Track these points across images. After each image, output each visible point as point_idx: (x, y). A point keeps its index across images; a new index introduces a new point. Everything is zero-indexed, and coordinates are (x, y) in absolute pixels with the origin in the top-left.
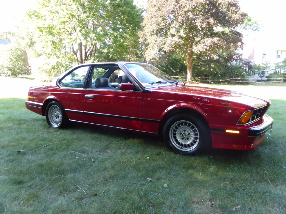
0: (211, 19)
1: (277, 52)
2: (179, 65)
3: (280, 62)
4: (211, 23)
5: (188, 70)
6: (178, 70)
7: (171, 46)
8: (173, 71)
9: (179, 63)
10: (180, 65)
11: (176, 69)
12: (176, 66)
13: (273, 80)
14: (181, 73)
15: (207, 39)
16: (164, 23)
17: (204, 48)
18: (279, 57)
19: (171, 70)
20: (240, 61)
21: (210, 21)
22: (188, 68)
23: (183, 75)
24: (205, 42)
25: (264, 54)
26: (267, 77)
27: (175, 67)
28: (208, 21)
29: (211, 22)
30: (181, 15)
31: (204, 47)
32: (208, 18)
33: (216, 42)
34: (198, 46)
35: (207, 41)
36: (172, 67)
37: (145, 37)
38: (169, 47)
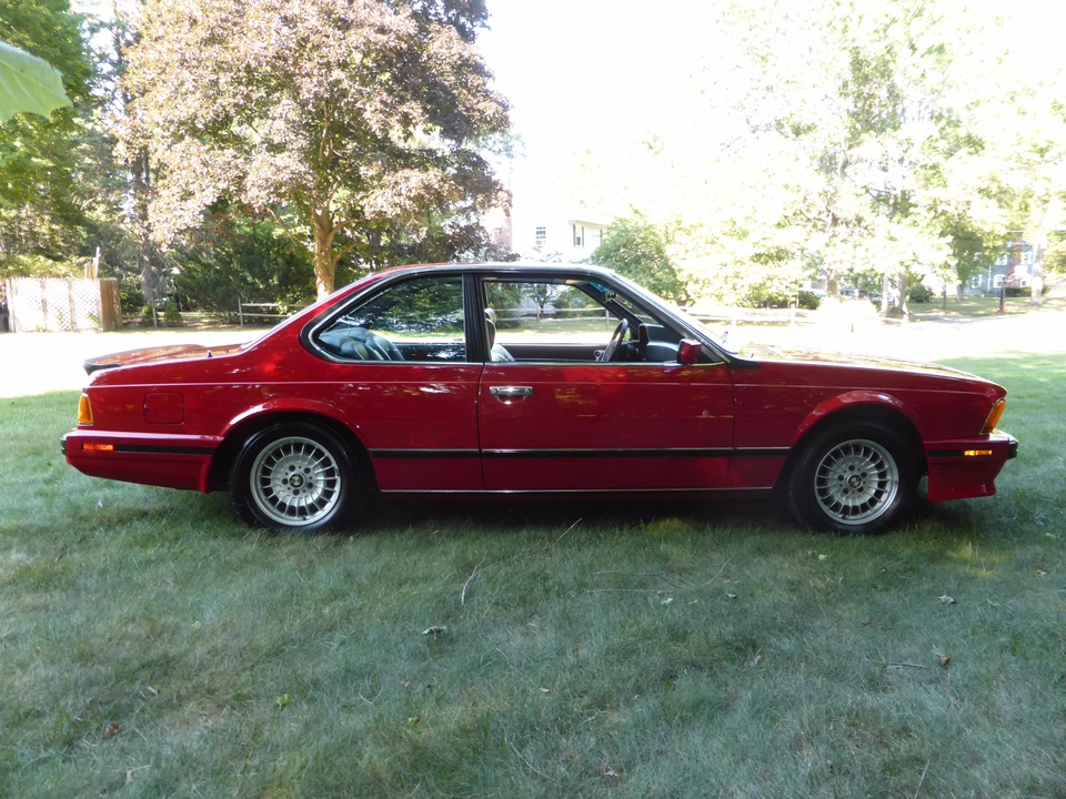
0: (413, 104)
1: (574, 227)
2: (275, 260)
3: (585, 258)
4: (414, 118)
5: (319, 280)
6: (275, 281)
7: (272, 190)
8: (253, 284)
9: (277, 253)
10: (280, 260)
11: (266, 278)
12: (265, 265)
13: (574, 315)
14: (288, 291)
15: (407, 172)
16: (239, 96)
17: (396, 205)
18: (579, 244)
19: (244, 279)
20: (488, 251)
21: (411, 111)
22: (318, 271)
23: (296, 300)
24: (396, 183)
25: (541, 232)
26: (557, 304)
27: (261, 267)
28: (406, 110)
29: (415, 115)
30: (307, 74)
31: (396, 199)
32: (402, 101)
33: (436, 186)
34: (373, 196)
35: (407, 179)
36: (250, 267)
37: (141, 140)
38: (264, 193)
